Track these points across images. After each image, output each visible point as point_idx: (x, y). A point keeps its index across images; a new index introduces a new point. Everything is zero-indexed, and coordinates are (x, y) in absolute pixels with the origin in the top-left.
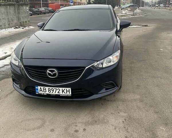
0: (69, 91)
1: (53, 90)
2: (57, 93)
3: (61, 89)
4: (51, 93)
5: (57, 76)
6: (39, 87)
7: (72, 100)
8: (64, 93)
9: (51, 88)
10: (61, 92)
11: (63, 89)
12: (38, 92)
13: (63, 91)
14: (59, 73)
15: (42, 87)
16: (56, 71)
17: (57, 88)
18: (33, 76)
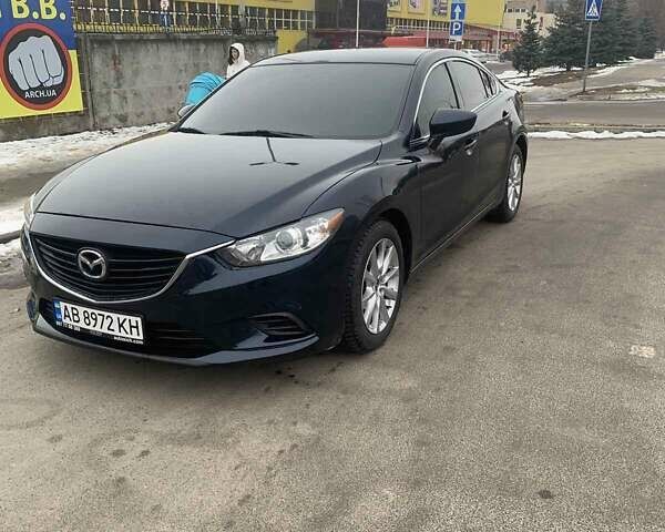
0: (137, 327)
1: (96, 319)
2: (105, 330)
3: (115, 316)
4: (90, 327)
5: (103, 273)
6: (62, 304)
7: (146, 356)
8: (123, 334)
9: (90, 311)
10: (115, 326)
11: (122, 317)
12: (61, 320)
13: (121, 326)
14: (110, 266)
15: (69, 306)
16: (101, 259)
17: (106, 314)
18: (49, 269)
